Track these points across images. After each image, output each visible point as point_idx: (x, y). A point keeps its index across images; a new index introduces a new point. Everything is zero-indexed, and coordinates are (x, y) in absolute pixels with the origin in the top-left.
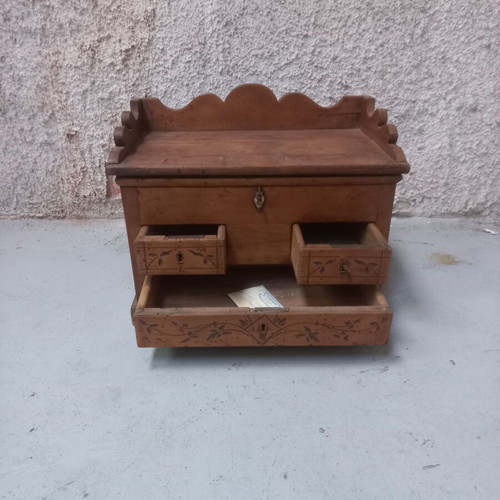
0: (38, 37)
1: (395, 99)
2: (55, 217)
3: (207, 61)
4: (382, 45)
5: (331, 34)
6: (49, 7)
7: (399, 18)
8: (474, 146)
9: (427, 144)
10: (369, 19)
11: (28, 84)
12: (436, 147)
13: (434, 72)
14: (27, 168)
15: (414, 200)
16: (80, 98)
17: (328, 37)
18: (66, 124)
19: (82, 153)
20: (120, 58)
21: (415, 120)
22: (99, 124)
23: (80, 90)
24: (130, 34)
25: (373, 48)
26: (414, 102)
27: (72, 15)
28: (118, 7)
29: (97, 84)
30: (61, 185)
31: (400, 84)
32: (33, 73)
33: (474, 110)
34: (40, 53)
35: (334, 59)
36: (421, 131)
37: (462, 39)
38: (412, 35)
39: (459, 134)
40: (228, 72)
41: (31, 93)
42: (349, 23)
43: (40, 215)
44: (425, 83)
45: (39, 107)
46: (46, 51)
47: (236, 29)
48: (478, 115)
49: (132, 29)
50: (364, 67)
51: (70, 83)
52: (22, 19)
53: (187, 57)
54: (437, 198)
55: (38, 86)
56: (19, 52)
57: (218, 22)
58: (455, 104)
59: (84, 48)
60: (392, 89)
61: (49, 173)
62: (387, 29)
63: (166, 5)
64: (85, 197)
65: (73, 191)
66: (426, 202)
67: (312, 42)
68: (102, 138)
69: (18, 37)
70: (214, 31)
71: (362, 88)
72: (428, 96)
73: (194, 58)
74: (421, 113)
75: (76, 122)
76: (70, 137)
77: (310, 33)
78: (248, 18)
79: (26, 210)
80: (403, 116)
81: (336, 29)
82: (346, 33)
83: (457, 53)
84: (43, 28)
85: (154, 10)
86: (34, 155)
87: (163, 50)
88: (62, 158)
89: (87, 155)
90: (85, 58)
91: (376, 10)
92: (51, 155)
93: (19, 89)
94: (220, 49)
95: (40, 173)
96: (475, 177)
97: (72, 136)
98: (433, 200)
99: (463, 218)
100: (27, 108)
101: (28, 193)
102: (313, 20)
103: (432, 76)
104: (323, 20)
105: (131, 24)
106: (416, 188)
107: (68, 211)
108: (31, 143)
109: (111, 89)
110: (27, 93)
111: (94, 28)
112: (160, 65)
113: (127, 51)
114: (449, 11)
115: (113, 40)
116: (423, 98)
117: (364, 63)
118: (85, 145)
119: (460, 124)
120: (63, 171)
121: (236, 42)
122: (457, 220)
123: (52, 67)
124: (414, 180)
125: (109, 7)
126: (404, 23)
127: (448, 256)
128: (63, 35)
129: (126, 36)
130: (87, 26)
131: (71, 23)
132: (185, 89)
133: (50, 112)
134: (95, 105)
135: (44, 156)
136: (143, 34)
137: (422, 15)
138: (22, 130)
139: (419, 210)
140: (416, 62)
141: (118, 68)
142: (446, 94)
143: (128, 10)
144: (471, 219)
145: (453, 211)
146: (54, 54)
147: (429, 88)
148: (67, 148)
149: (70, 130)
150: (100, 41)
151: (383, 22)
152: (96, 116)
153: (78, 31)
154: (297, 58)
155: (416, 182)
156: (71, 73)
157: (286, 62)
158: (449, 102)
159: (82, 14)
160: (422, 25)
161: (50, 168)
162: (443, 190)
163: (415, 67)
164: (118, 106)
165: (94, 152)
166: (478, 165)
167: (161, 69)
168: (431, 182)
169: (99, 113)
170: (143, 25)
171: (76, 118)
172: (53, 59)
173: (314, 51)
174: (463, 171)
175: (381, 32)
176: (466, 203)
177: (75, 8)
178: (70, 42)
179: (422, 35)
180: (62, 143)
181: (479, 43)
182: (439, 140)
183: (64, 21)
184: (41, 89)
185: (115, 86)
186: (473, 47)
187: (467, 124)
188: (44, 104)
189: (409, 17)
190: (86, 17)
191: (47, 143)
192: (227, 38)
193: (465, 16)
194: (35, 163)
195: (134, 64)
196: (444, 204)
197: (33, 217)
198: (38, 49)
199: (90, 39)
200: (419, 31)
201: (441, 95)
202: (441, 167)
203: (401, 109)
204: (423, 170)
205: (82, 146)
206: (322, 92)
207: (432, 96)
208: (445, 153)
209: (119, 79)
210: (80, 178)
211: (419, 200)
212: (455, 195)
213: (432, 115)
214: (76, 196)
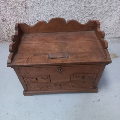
1: (105, 6)
2: (3, 42)
9: (112, 19)
12: (115, 20)
16: (4, 8)
18: (1, 17)
19: (8, 25)
21: (110, 12)
22: (12, 16)
23: (4, 6)
26: (110, 7)
29: (9, 4)
30: (3, 33)
36: (111, 16)
54: (113, 34)
60: (104, 3)
65: (7, 35)
66: (109, 34)
68: (14, 20)
71: (95, 3)
72: (115, 5)
74: (112, 10)
75: (4, 16)
80: (106, 11)
88: (2, 26)
89: (10, 25)
97: (4, 20)
98: (111, 34)
106: (107, 31)
107: (7, 40)
109: (14, 5)
116: (113, 5)
118: (9, 22)
120: (3, 30)
122: (117, 39)
124: (107, 29)
127: (115, 54)
132: (38, 5)
134: (10, 11)
139: (107, 37)
145: (117, 37)
148: (3, 23)
149: (3, 19)
152: (11, 14)
155: (107, 30)
162: (115, 31)
164: (17, 11)
165: (12, 24)
168: (112, 30)
169: (12, 13)
171: (5, 15)
180: (1, 22)
182: (116, 18)
185: (15, 4)
196: (114, 35)
202: (115, 25)
203: (106, 9)
204: (110, 26)
205: (7, 23)
206: (82, 4)
207: (116, 5)
208: (117, 21)
209: (16, 2)
210: (9, 32)
211: (107, 34)
212: (118, 33)
213: (115, 11)
214: (9, 37)
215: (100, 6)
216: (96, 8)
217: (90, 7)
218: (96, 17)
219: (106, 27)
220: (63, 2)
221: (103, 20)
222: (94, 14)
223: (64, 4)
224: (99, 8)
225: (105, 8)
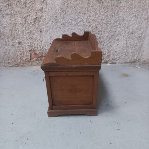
0: (10, 15)
1: (110, 31)
2: (15, 66)
3: (57, 21)
4: (106, 16)
5: (92, 13)
6: (13, 7)
7: (110, 8)
8: (133, 43)
9: (120, 43)
10: (102, 9)
11: (7, 29)
12: (122, 44)
13: (121, 23)
14: (7, 52)
15: (117, 59)
16: (22, 32)
17: (91, 14)
18: (18, 40)
19: (23, 48)
20: (33, 21)
21: (116, 36)
22: (28, 39)
23: (22, 30)
24: (36, 14)
25: (104, 17)
26: (116, 31)
27: (19, 9)
28: (32, 7)
29: (27, 28)
30: (17, 57)
31: (112, 27)
32: (9, 26)
33: (132, 33)
34: (10, 20)
35: (93, 20)
37: (128, 14)
38: (114, 13)
39: (129, 40)
40: (64, 24)
41: (8, 31)
42: (97, 10)
43: (11, 65)
44: (118, 26)
45: (10, 35)
46: (12, 19)
47: (65, 12)
48: (134, 35)
49: (36, 13)
50: (101, 22)
51: (19, 28)
52: (5, 11)
53: (52, 20)
55: (10, 29)
56: (4, 20)
57: (60, 10)
58: (127, 32)
59: (23, 18)
60: (109, 28)
61: (14, 53)
62: (107, 11)
63: (46, 6)
64: (24, 60)
65: (20, 58)
66: (120, 59)
67: (87, 15)
68: (28, 43)
69: (4, 16)
70: (59, 13)
71: (101, 28)
72: (119, 30)
73: (54, 21)
74: (118, 34)
75: (21, 39)
76: (19, 43)
77: (86, 13)
78: (69, 9)
79: (7, 64)
80: (113, 36)
81: (93, 12)
82: (96, 13)
83: (127, 18)
84: (11, 13)
85: (42, 7)
86: (9, 49)
87: (45, 18)
88: (17, 49)
89: (24, 48)
90: (23, 21)
91: (104, 6)
92: (14, 48)
93: (5, 30)
94: (61, 18)
95: (11, 54)
96: (134, 52)
97: (20, 43)
98: (122, 59)
99: (130, 64)
100: (7, 35)
101: (7, 59)
102: (87, 9)
103: (120, 24)
104: (89, 9)
105: (36, 11)
106: (117, 55)
107: (19, 64)
108: (8, 45)
109: (31, 29)
110: (7, 31)
111: (25, 13)
112: (44, 23)
113: (35, 19)
114: (124, 6)
115: (31, 16)
117: (101, 21)
118: (23, 45)
119: (129, 37)
120: (17, 53)
121: (65, 16)
122: (129, 64)
123: (14, 24)
124: (116, 53)
125: (30, 7)
126: (112, 10)
127: (126, 74)
128: (17, 15)
129: (34, 15)
130: (24, 12)
131: (19, 11)
132: (52, 29)
133: (14, 36)
134: (26, 34)
135: (12, 49)
136: (39, 14)
137: (117, 8)
138: (6, 42)
139: (118, 62)
140: (116, 21)
141: (32, 24)
142: (125, 29)
143: (35, 7)
144: (133, 64)
145: (128, 61)
146: (14, 20)
147: (120, 27)
150: (27, 16)
151: (106, 10)
153: (21, 14)
154: (83, 20)
156: (19, 25)
157: (80, 21)
158: (125, 31)
159: (22, 9)
160: (117, 10)
161: (14, 52)
162: (125, 56)
163: (115, 22)
164: (33, 34)
165: (26, 47)
166: (134, 49)
167: (45, 24)
168: (121, 54)
169: (28, 36)
170: (39, 12)
172: (14, 21)
173: (87, 18)
174: (130, 50)
175: (106, 12)
176: (131, 59)
177: (20, 7)
178: (19, 17)
179: (117, 13)
180: (17, 45)
181: (133, 15)
182: (123, 42)
183: (17, 11)
184: (11, 30)
185: (32, 29)
186: (131, 16)
187: (131, 37)
188: (12, 34)
189: (113, 8)
190: (23, 10)
191: (13, 45)
192: (63, 15)
193: (128, 8)
194: (10, 51)
195: (37, 23)
196: (125, 60)
197: (9, 66)
198: (10, 19)
199: (24, 16)
200: (116, 12)
201: (123, 29)
202: (124, 49)
203: (112, 34)
204: (119, 50)
205: (23, 46)
206: (90, 29)
207: (121, 30)
208: (125, 45)
209: (33, 27)
210: (23, 55)
211: (118, 59)
212: (128, 57)
213: (121, 35)
214: (21, 60)
215: (106, 31)
216: (102, 32)
217: (97, 31)
218: (104, 41)
219: (116, 51)
220: (73, 27)
221: (111, 44)
222: (102, 38)
223: (74, 29)
224: (105, 32)
225: (111, 32)
